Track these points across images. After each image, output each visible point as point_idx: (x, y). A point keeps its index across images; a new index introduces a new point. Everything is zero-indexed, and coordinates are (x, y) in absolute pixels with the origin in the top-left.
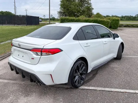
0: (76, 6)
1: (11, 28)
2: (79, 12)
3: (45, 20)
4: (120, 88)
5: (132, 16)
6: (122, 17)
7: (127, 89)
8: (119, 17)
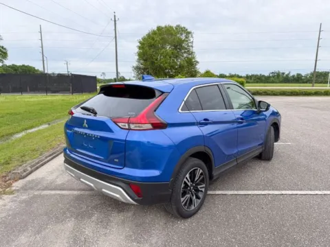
0: (168, 57)
1: (41, 99)
2: (172, 67)
4: (260, 190)
5: (264, 76)
6: (247, 77)
7: (270, 190)
8: (241, 77)
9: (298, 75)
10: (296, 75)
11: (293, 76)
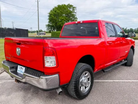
3: (32, 33)
9: (131, 29)
10: (130, 29)
11: (129, 30)
